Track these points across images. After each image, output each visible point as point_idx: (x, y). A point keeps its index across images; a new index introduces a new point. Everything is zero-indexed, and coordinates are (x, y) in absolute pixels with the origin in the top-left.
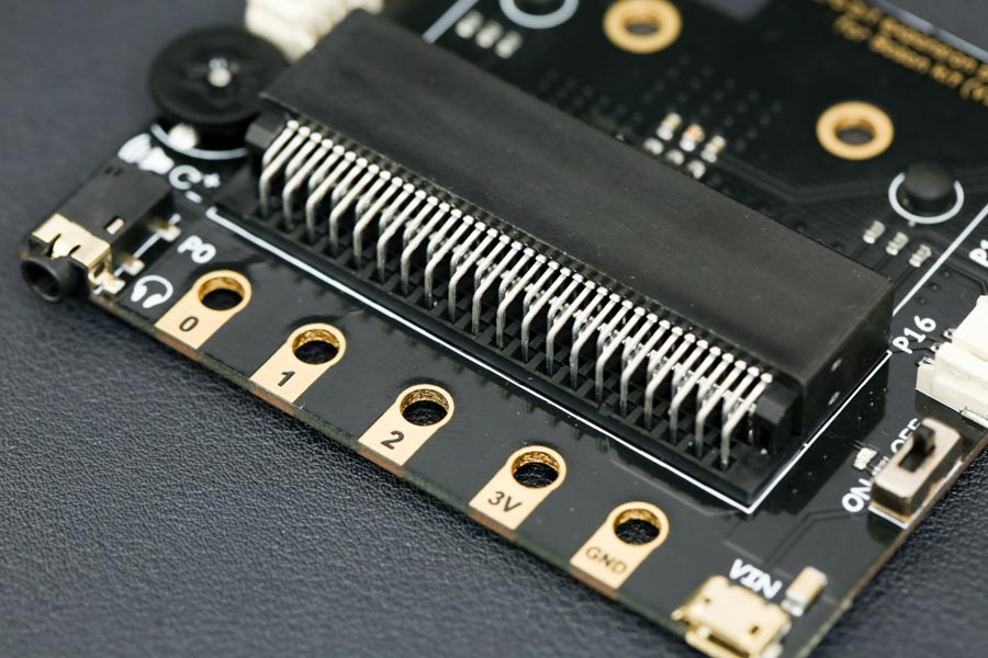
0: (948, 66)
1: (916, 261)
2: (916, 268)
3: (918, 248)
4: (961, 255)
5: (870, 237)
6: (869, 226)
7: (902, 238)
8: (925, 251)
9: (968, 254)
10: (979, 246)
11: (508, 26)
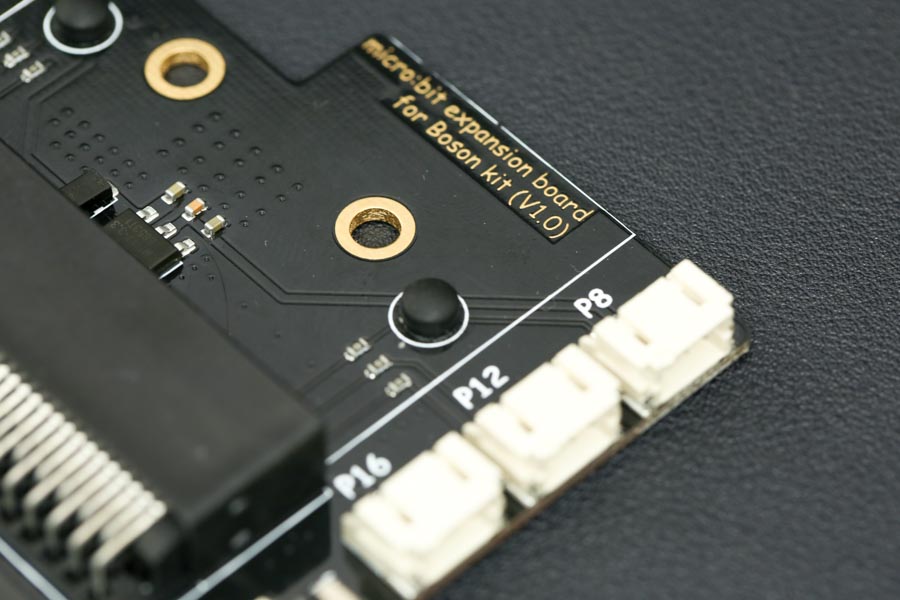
0: (502, 168)
1: (393, 389)
2: (390, 398)
3: (398, 376)
4: (445, 390)
5: (351, 355)
6: (353, 341)
7: (384, 362)
8: (406, 381)
9: (451, 391)
10: (466, 384)
11: (40, 48)
